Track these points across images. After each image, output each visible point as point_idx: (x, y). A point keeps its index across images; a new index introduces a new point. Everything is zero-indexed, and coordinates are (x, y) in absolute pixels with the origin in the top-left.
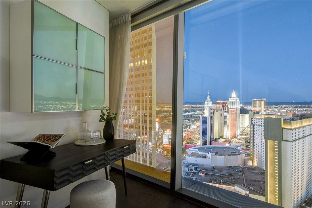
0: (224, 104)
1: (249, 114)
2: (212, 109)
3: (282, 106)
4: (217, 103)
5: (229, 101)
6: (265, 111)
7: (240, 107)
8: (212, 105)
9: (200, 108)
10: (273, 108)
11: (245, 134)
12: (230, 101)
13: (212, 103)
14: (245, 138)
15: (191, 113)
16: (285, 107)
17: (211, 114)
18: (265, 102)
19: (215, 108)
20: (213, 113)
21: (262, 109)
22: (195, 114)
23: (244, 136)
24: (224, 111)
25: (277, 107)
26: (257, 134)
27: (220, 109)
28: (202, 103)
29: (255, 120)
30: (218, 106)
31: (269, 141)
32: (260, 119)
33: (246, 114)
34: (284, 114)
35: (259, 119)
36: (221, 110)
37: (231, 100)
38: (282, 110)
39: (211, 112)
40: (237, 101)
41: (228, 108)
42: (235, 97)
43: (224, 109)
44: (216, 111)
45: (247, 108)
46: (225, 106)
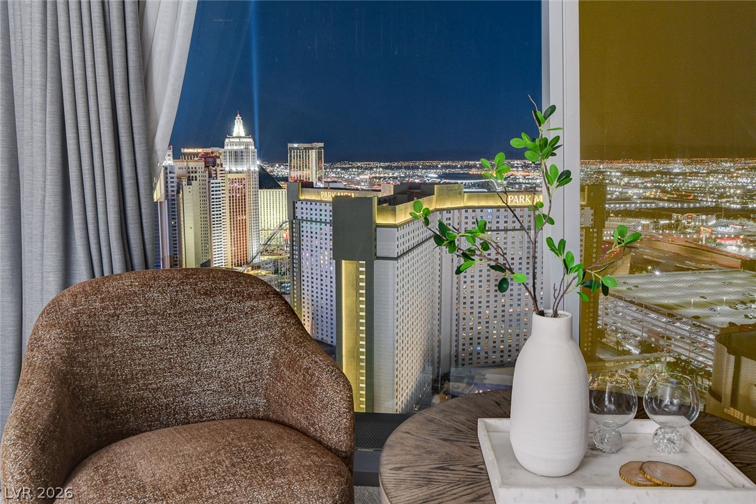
0: (211, 160)
2: (172, 175)
3: (359, 164)
4: (185, 154)
5: (226, 148)
6: (320, 179)
7: (257, 169)
8: (171, 162)
10: (339, 170)
11: (272, 248)
12: (229, 148)
13: (171, 153)
14: (276, 261)
16: (366, 169)
17: (170, 193)
18: (319, 153)
19: (184, 172)
20: (175, 189)
21: (314, 173)
23: (270, 257)
24: (212, 181)
25: (348, 168)
26: (309, 246)
27: (197, 175)
29: (302, 206)
30: (192, 164)
31: (346, 263)
33: (274, 190)
34: (365, 185)
35: (314, 203)
36: (201, 178)
37: (231, 145)
38: (361, 177)
39: (169, 185)
40: (250, 147)
41: (221, 170)
42: (244, 137)
43: (210, 176)
44: (184, 182)
45: (272, 172)
46: (213, 166)
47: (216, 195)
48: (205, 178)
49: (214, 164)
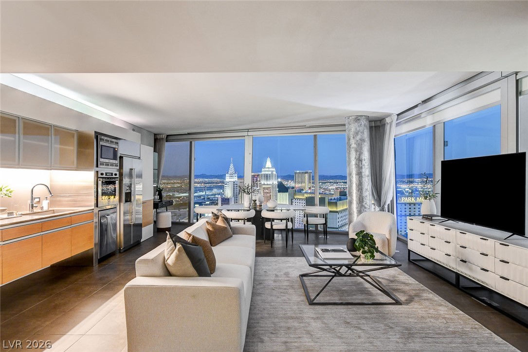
1: (288, 194)
2: (236, 186)
3: (331, 181)
5: (262, 173)
6: (310, 188)
8: (237, 180)
9: (218, 185)
10: (320, 184)
12: (264, 173)
13: (237, 176)
15: (204, 193)
16: (335, 183)
17: (235, 194)
20: (238, 192)
21: (307, 185)
22: (210, 194)
25: (325, 183)
28: (223, 177)
29: (295, 201)
32: (302, 199)
33: (286, 193)
34: (333, 192)
37: (265, 171)
39: (235, 190)
40: (274, 173)
41: (260, 184)
42: (271, 168)
45: (287, 184)
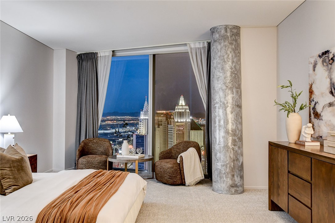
0: (169, 116)
4: (158, 113)
5: (176, 111)
7: (190, 121)
9: (131, 122)
24: (169, 126)
27: (162, 123)
28: (136, 114)
30: (160, 118)
36: (164, 125)
37: (178, 109)
40: (187, 111)
41: (173, 121)
42: (184, 106)
43: (168, 124)
44: (156, 126)
45: (198, 122)
46: (170, 119)
47: (170, 132)
48: (165, 125)
49: (170, 118)
